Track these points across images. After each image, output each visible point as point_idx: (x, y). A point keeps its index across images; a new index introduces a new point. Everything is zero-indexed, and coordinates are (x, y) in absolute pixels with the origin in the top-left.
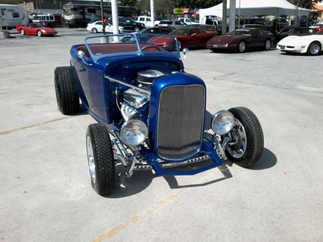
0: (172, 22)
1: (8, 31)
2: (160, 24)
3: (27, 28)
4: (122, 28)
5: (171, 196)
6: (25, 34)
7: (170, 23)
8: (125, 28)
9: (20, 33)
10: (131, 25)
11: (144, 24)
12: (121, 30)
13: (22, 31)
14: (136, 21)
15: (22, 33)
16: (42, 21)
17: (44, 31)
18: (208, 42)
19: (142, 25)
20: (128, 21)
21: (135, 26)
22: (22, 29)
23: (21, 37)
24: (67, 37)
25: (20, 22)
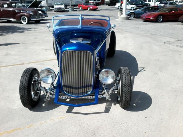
0: (167, 3)
1: (74, 7)
2: (159, 4)
3: (83, 6)
4: (136, 6)
5: (61, 117)
6: (82, 9)
7: (166, 4)
8: (138, 6)
9: (80, 8)
10: (142, 5)
11: (150, 4)
12: (135, 8)
13: (81, 7)
14: (145, 2)
15: (81, 8)
16: (94, 1)
17: (91, 8)
18: (181, 17)
19: (149, 5)
20: (140, 2)
21: (144, 5)
22: (81, 6)
23: (79, 11)
24: (103, 11)
25: (81, 2)
